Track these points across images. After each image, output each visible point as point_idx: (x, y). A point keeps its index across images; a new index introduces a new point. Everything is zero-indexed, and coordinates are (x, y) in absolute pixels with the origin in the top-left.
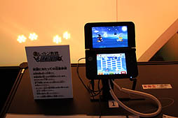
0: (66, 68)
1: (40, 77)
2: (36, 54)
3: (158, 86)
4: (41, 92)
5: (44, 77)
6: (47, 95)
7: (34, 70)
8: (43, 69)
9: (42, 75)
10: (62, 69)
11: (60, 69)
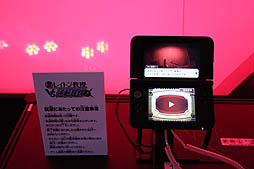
0: (97, 109)
1: (56, 121)
2: (49, 84)
3: (246, 142)
4: (57, 145)
5: (62, 121)
6: (65, 150)
7: (46, 109)
8: (60, 109)
9: (58, 119)
10: (92, 109)
11: (87, 109)
